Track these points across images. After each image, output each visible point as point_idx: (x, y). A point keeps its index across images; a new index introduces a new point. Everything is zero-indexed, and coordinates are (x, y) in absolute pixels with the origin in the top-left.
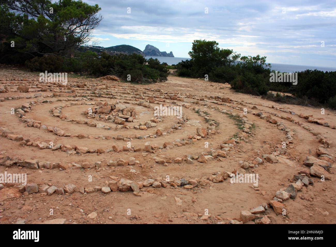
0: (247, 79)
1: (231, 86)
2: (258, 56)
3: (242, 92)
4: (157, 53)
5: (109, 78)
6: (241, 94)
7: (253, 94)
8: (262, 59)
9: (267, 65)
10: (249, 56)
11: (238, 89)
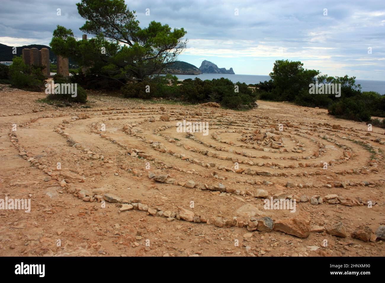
0: (348, 105)
1: (328, 111)
2: (346, 76)
3: (344, 118)
4: (214, 70)
5: (211, 105)
6: (343, 120)
7: (355, 121)
8: (351, 80)
9: (356, 86)
10: (336, 77)
11: (338, 114)
